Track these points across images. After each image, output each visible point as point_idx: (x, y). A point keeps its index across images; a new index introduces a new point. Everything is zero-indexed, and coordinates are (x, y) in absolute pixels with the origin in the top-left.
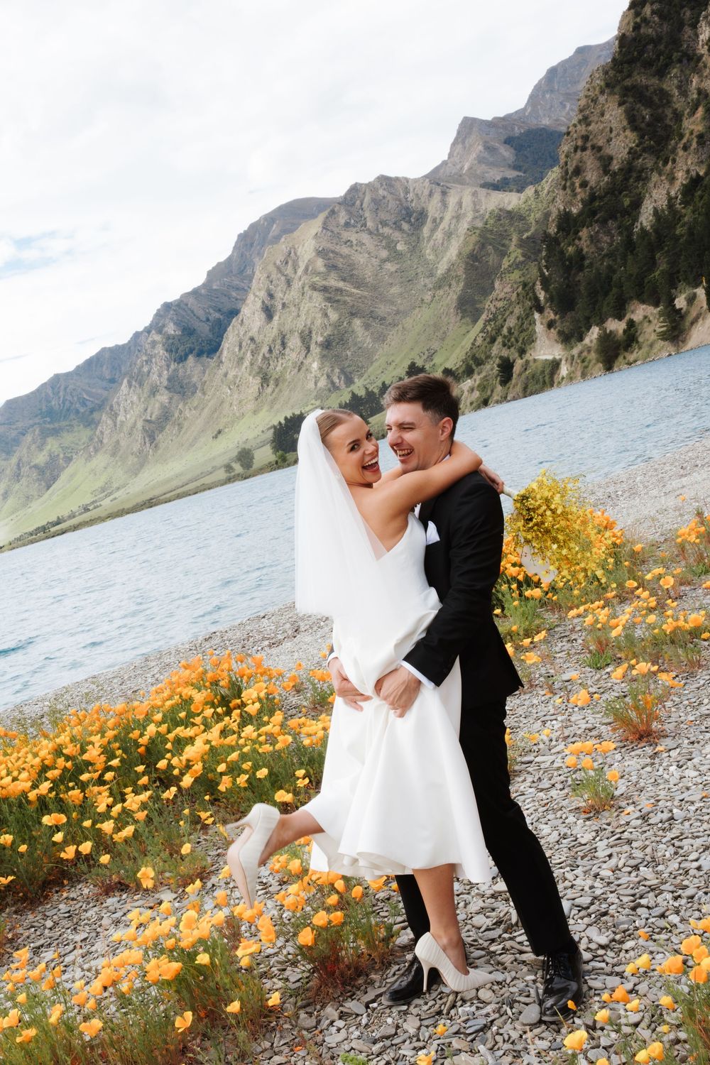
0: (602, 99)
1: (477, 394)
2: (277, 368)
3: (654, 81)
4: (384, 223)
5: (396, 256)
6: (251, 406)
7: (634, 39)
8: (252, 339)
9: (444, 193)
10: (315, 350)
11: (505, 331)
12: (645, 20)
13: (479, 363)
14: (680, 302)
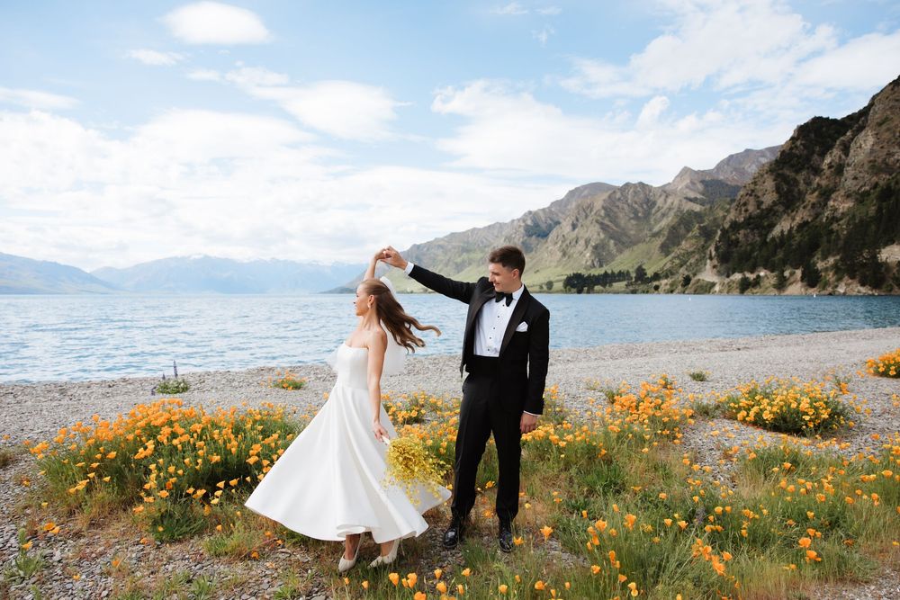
0: (766, 176)
1: (668, 287)
2: (571, 251)
3: (793, 174)
4: (636, 203)
5: (637, 218)
6: (554, 264)
7: (789, 154)
8: (564, 236)
9: (667, 197)
10: (590, 248)
11: (688, 264)
12: (796, 147)
13: (672, 274)
14: (787, 274)
